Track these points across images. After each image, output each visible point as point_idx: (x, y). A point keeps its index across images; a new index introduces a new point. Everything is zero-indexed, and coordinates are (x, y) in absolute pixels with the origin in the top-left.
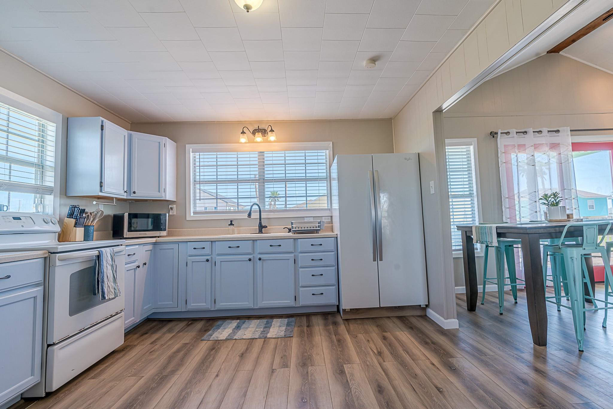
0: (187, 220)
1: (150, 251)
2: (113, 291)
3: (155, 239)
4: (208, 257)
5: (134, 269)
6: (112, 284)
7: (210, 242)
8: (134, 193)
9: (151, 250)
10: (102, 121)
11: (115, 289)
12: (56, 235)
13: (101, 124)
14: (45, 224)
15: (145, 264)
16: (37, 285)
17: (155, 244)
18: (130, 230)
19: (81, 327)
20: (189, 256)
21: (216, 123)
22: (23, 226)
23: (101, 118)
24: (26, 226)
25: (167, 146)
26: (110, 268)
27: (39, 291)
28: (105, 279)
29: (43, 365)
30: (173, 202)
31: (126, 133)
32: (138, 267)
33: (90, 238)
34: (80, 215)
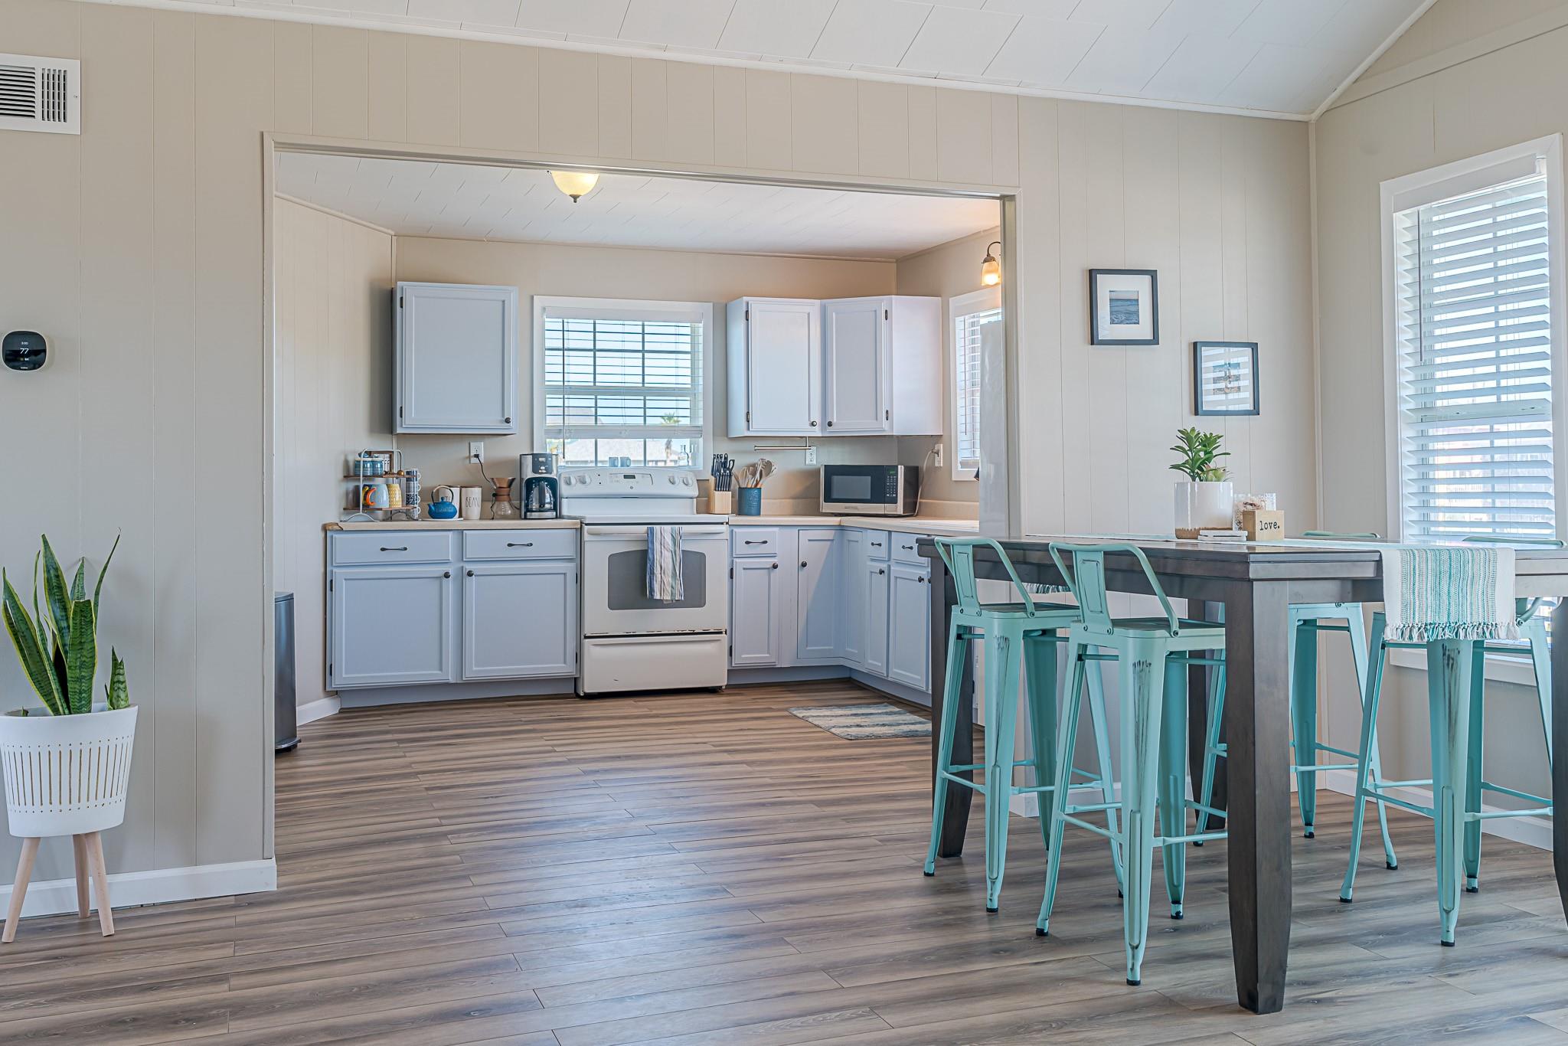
0: (954, 479)
1: (829, 543)
2: (669, 589)
3: (838, 519)
5: (768, 568)
6: (670, 579)
7: (887, 532)
8: (830, 424)
9: (832, 540)
10: (748, 303)
11: (672, 587)
12: (693, 501)
13: (745, 310)
14: (684, 485)
15: (804, 565)
16: (570, 560)
17: (841, 528)
18: (828, 499)
19: (631, 631)
20: (872, 560)
21: (982, 234)
22: (632, 488)
23: (744, 298)
24: (639, 486)
25: (895, 314)
26: (667, 555)
27: (570, 568)
28: (657, 571)
29: (579, 658)
30: (937, 438)
31: (813, 306)
32: (775, 567)
33: (754, 510)
34: (723, 471)
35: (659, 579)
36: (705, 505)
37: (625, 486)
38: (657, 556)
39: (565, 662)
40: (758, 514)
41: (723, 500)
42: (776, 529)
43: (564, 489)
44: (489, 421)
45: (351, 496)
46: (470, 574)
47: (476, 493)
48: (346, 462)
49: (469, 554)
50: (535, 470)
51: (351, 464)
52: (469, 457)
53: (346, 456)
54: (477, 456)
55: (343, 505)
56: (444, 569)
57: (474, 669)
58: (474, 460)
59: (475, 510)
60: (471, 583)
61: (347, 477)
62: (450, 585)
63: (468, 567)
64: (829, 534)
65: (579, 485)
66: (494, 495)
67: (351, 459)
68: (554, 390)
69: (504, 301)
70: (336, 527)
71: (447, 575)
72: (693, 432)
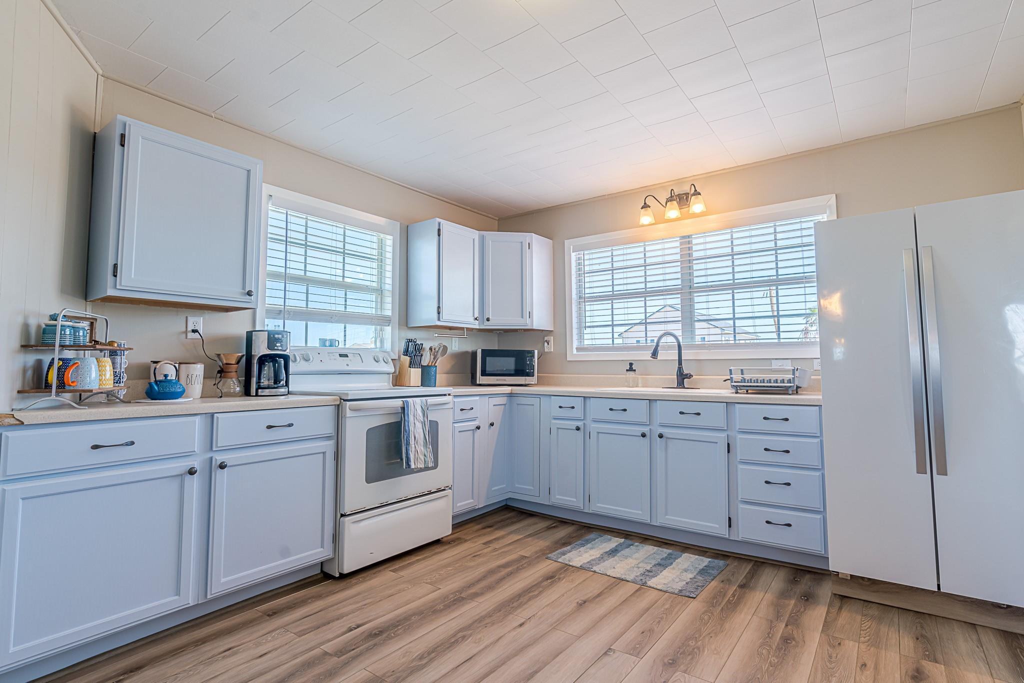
0: (568, 360)
1: (503, 406)
2: (422, 457)
3: (510, 388)
4: (580, 424)
5: (473, 430)
6: (422, 448)
7: (583, 398)
8: (488, 320)
9: (505, 405)
10: (439, 224)
11: (425, 455)
12: (390, 376)
13: (437, 228)
14: (384, 363)
15: (492, 424)
16: (328, 438)
17: (511, 395)
18: (484, 373)
19: (384, 500)
20: (555, 419)
22: (348, 365)
23: (437, 219)
24: (354, 364)
25: (535, 247)
26: (419, 425)
27: (328, 446)
28: (412, 442)
29: (337, 538)
30: (549, 332)
31: (475, 234)
32: (478, 428)
33: (432, 384)
34: (413, 351)
35: (413, 449)
36: (398, 380)
37: (341, 365)
38: (412, 428)
39: (322, 547)
41: (415, 374)
42: (478, 398)
43: (292, 367)
44: (229, 293)
45: (30, 373)
46: (222, 466)
47: (198, 370)
48: (26, 327)
49: (222, 440)
50: (271, 346)
51: (33, 331)
52: (186, 332)
53: (26, 318)
54: (194, 331)
55: (18, 386)
56: (187, 464)
57: (223, 580)
58: (191, 335)
59: (197, 388)
60: (221, 477)
61: (26, 347)
62: (194, 484)
63: (219, 458)
64: (503, 400)
65: (303, 362)
66: (219, 372)
67: (33, 322)
68: (275, 276)
69: (249, 171)
70: (13, 421)
71: (192, 472)
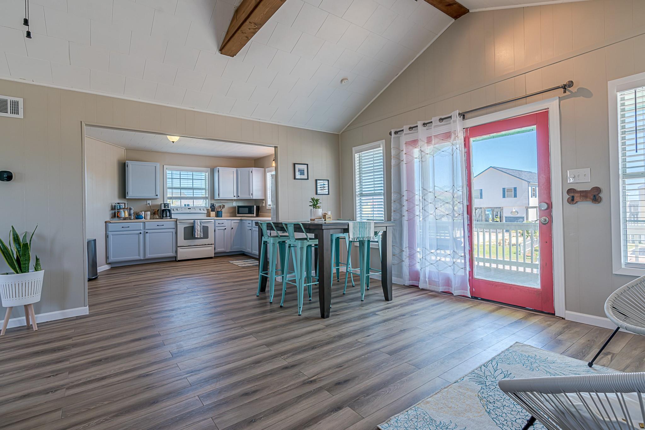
0: (266, 208)
1: (238, 223)
2: (199, 235)
3: (240, 218)
4: (251, 228)
6: (200, 233)
8: (239, 196)
10: (218, 169)
12: (205, 214)
14: (203, 211)
15: (232, 228)
16: (174, 229)
17: (241, 220)
18: (238, 213)
19: (189, 245)
20: (248, 227)
22: (190, 211)
23: (218, 167)
24: (192, 211)
25: (253, 172)
26: (199, 227)
27: (174, 231)
28: (196, 230)
29: (176, 252)
30: (263, 200)
31: (234, 170)
32: (225, 229)
33: (220, 216)
34: (213, 208)
35: (197, 233)
36: (208, 215)
37: (188, 211)
38: (196, 227)
39: (173, 253)
40: (222, 217)
41: (213, 214)
42: (226, 220)
43: (172, 212)
44: (152, 195)
45: (113, 214)
46: (147, 233)
47: (149, 213)
48: (112, 206)
49: (147, 228)
50: (165, 207)
51: (113, 206)
52: (147, 204)
53: (112, 204)
54: (149, 204)
55: (111, 216)
56: (139, 232)
57: (148, 255)
58: (148, 205)
59: (149, 217)
60: (147, 235)
61: (112, 209)
62: (141, 236)
63: (147, 231)
64: (238, 221)
65: (176, 211)
66: (154, 213)
67: (113, 205)
68: (169, 188)
69: (156, 167)
70: (109, 222)
71: (141, 233)
72: (205, 198)
